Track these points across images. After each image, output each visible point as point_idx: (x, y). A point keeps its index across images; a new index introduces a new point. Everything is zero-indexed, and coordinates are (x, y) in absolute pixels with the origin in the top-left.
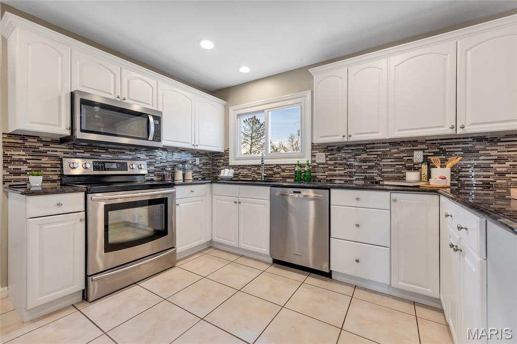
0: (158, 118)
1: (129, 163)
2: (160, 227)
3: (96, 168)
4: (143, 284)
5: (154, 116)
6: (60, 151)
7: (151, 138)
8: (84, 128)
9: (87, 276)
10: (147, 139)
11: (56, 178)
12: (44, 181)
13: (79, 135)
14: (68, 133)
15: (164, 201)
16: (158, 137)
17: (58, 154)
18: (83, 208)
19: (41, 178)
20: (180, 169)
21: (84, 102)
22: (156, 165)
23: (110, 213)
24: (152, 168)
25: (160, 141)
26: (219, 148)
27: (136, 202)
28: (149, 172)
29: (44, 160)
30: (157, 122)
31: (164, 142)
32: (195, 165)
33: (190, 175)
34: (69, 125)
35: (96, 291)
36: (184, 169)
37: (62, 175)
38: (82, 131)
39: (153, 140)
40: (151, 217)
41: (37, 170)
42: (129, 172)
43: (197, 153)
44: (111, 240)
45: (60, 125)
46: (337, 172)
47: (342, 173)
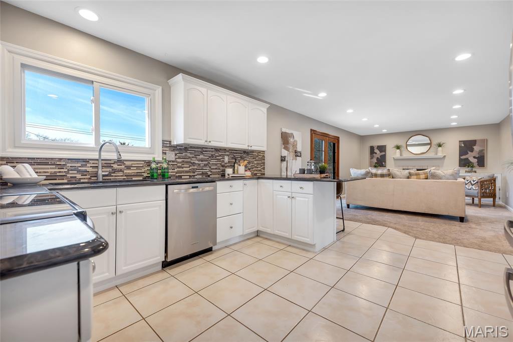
46: (185, 169)
47: (187, 169)
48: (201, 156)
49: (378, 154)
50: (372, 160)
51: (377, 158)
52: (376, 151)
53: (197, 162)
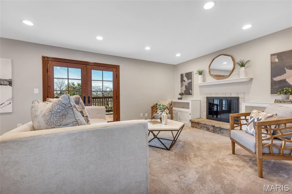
49: (187, 81)
50: (182, 88)
51: (186, 86)
52: (185, 78)
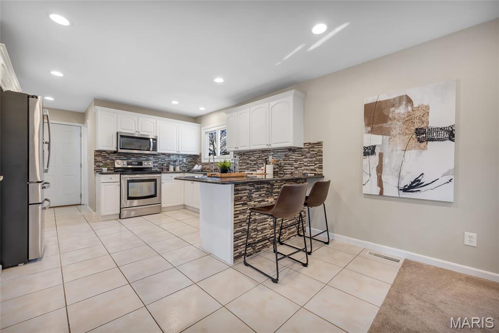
0: (155, 140)
1: (143, 162)
2: (153, 193)
3: (128, 164)
4: (144, 217)
5: (152, 139)
6: (113, 157)
7: (151, 150)
8: (121, 147)
9: (120, 208)
10: (149, 150)
11: (112, 169)
12: (108, 170)
13: (120, 151)
14: (116, 150)
15: (155, 180)
16: (155, 148)
17: (113, 158)
18: (119, 181)
19: (106, 168)
20: (172, 165)
21: (122, 136)
22: (159, 163)
23: (130, 184)
24: (156, 164)
25: (156, 151)
26: (195, 152)
27: (143, 180)
28: (154, 166)
29: (108, 161)
30: (155, 142)
31: (159, 151)
32: (183, 163)
33: (178, 169)
34: (116, 146)
35: (125, 214)
36: (174, 165)
37: (114, 168)
38: (120, 149)
39: (153, 150)
40: (149, 188)
41: (106, 165)
42: (143, 166)
43: (184, 156)
44: (130, 196)
45: (113, 147)
46: (243, 167)
47: (244, 167)
48: (253, 158)
53: (249, 162)
